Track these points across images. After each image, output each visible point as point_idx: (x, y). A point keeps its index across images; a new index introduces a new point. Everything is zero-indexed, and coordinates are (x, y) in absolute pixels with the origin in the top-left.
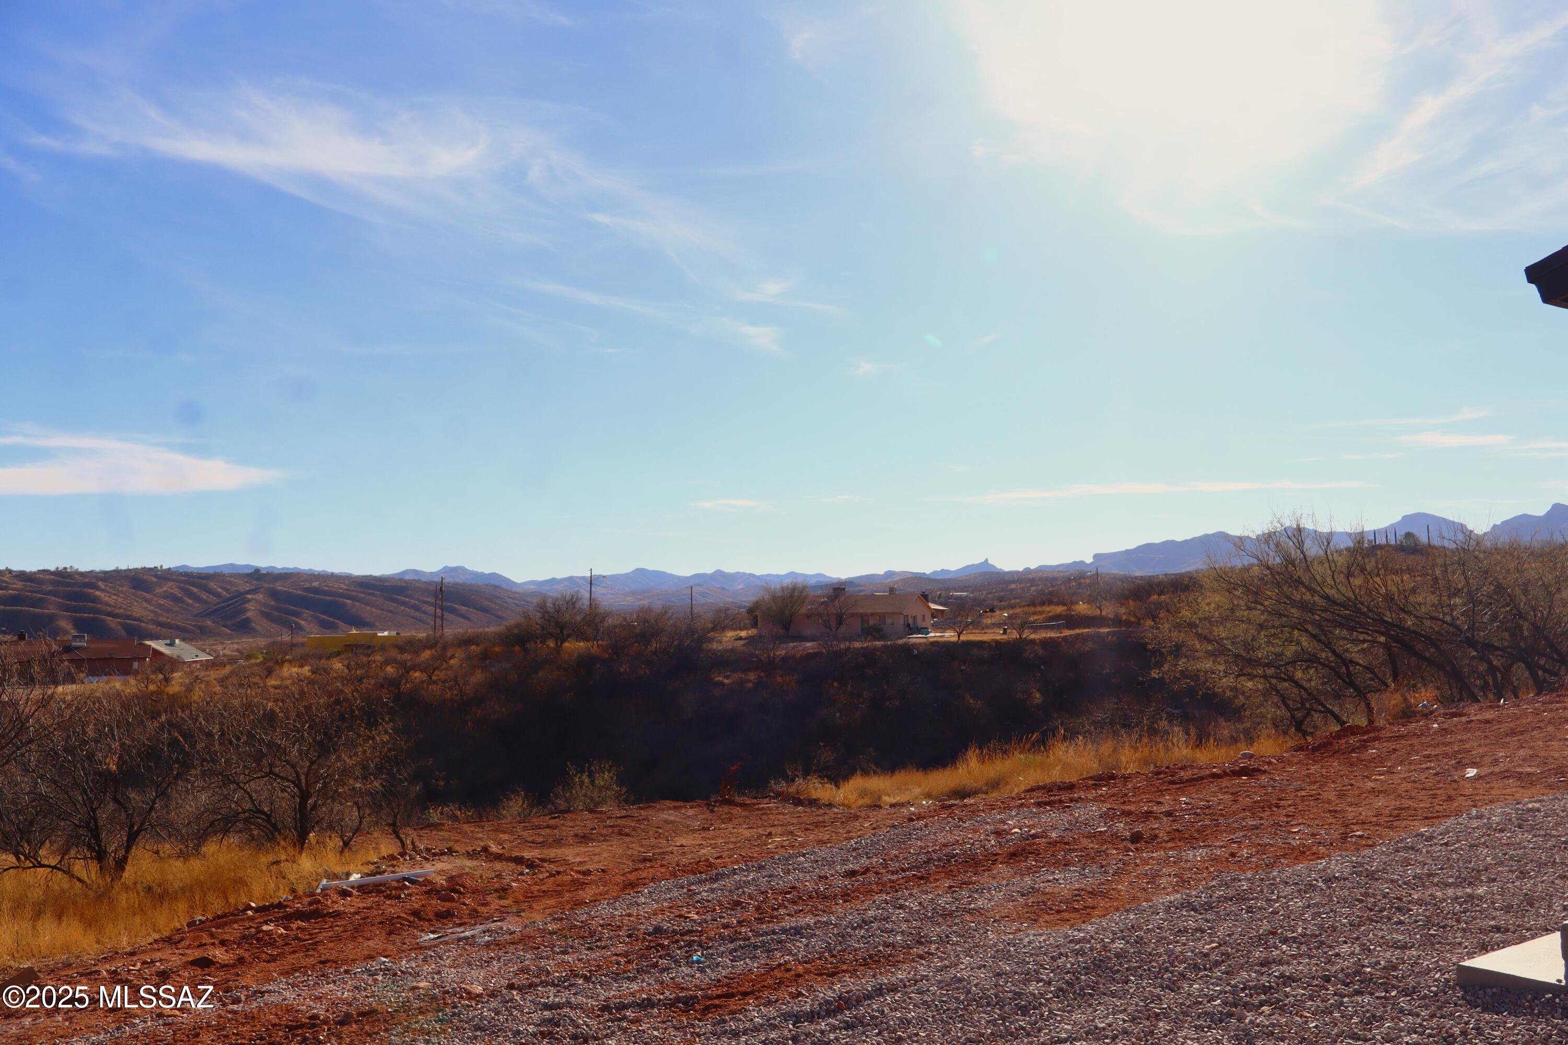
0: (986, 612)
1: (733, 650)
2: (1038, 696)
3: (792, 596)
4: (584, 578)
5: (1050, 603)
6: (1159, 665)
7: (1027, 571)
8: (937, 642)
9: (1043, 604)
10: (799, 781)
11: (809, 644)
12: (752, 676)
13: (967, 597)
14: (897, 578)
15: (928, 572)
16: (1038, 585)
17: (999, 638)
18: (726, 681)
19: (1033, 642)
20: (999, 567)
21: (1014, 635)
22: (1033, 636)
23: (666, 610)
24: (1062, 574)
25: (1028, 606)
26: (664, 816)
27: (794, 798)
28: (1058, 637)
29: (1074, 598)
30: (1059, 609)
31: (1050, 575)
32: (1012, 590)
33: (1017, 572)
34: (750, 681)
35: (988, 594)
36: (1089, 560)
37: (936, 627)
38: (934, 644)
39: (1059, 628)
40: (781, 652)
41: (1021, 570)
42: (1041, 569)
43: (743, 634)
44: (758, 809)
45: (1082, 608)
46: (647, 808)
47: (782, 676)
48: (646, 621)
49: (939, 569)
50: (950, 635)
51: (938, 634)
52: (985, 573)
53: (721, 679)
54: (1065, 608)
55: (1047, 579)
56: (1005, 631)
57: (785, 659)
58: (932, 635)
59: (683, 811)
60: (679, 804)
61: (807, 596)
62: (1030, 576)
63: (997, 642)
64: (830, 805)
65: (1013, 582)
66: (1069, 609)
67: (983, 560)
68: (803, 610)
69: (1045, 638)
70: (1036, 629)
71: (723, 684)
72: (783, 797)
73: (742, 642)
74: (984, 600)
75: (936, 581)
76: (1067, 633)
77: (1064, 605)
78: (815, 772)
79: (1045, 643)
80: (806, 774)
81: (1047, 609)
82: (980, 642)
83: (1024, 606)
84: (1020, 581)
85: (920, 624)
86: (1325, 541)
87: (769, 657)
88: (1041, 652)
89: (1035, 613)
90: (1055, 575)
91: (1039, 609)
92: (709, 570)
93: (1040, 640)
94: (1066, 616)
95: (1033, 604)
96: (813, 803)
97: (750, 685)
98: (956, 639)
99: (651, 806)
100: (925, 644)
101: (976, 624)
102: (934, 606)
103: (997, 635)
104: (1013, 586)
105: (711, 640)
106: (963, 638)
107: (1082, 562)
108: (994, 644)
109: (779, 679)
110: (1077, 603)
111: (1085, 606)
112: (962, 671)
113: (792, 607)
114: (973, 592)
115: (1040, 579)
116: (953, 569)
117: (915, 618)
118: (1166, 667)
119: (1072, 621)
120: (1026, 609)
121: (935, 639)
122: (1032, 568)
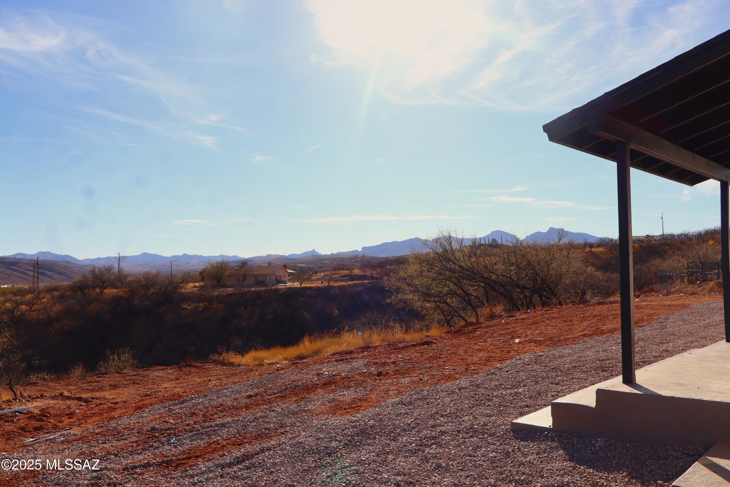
0: (314, 273)
1: (192, 293)
2: (336, 312)
3: (221, 266)
4: (115, 257)
5: (343, 269)
6: (390, 297)
7: (332, 254)
8: (291, 288)
9: (339, 270)
10: (224, 354)
11: (229, 289)
12: (202, 305)
13: (304, 266)
14: (272, 258)
15: (287, 255)
16: (337, 261)
17: (319, 285)
18: (188, 307)
19: (334, 287)
20: (319, 252)
21: (326, 284)
22: (334, 285)
23: (158, 273)
24: (348, 256)
25: (333, 270)
26: (157, 374)
27: (222, 363)
28: (346, 285)
29: (353, 267)
30: (346, 272)
31: (342, 257)
32: (325, 264)
34: (201, 307)
35: (314, 265)
36: (360, 250)
37: (290, 280)
38: (290, 288)
39: (346, 281)
40: (216, 293)
41: (329, 254)
42: (338, 254)
43: (197, 284)
44: (204, 368)
45: (357, 272)
46: (148, 370)
47: (216, 305)
48: (148, 278)
49: (292, 254)
50: (297, 285)
51: (291, 284)
52: (313, 256)
53: (186, 306)
54: (349, 271)
55: (341, 258)
56: (322, 282)
57: (218, 296)
58: (288, 284)
59: (166, 371)
60: (164, 367)
61: (229, 266)
62: (334, 257)
63: (318, 287)
64: (239, 365)
65: (326, 260)
66: (351, 272)
67: (312, 250)
68: (227, 273)
69: (340, 285)
70: (336, 281)
71: (187, 309)
72: (216, 362)
73: (196, 289)
74: (312, 268)
75: (290, 259)
76: (350, 283)
77: (349, 270)
78: (232, 350)
79: (340, 287)
80: (228, 351)
81: (341, 272)
82: (311, 287)
83: (331, 271)
84: (329, 259)
85: (283, 279)
86: (460, 242)
87: (210, 295)
88: (338, 292)
89: (335, 274)
90: (345, 256)
91: (337, 272)
92: (180, 254)
93: (338, 286)
94: (349, 275)
95: (334, 270)
96: (231, 364)
97: (201, 309)
98: (299, 286)
99: (150, 369)
100: (285, 289)
101: (309, 279)
102: (289, 271)
103: (318, 284)
104: (326, 262)
105: (181, 288)
106: (303, 285)
107: (357, 251)
108: (317, 288)
109: (215, 306)
110: (354, 269)
111: (358, 271)
112: (302, 301)
113: (221, 272)
114: (307, 264)
115: (338, 259)
116: (298, 254)
117: (280, 276)
118: (393, 298)
119: (352, 277)
120: (332, 272)
121: (290, 286)
122: (335, 253)
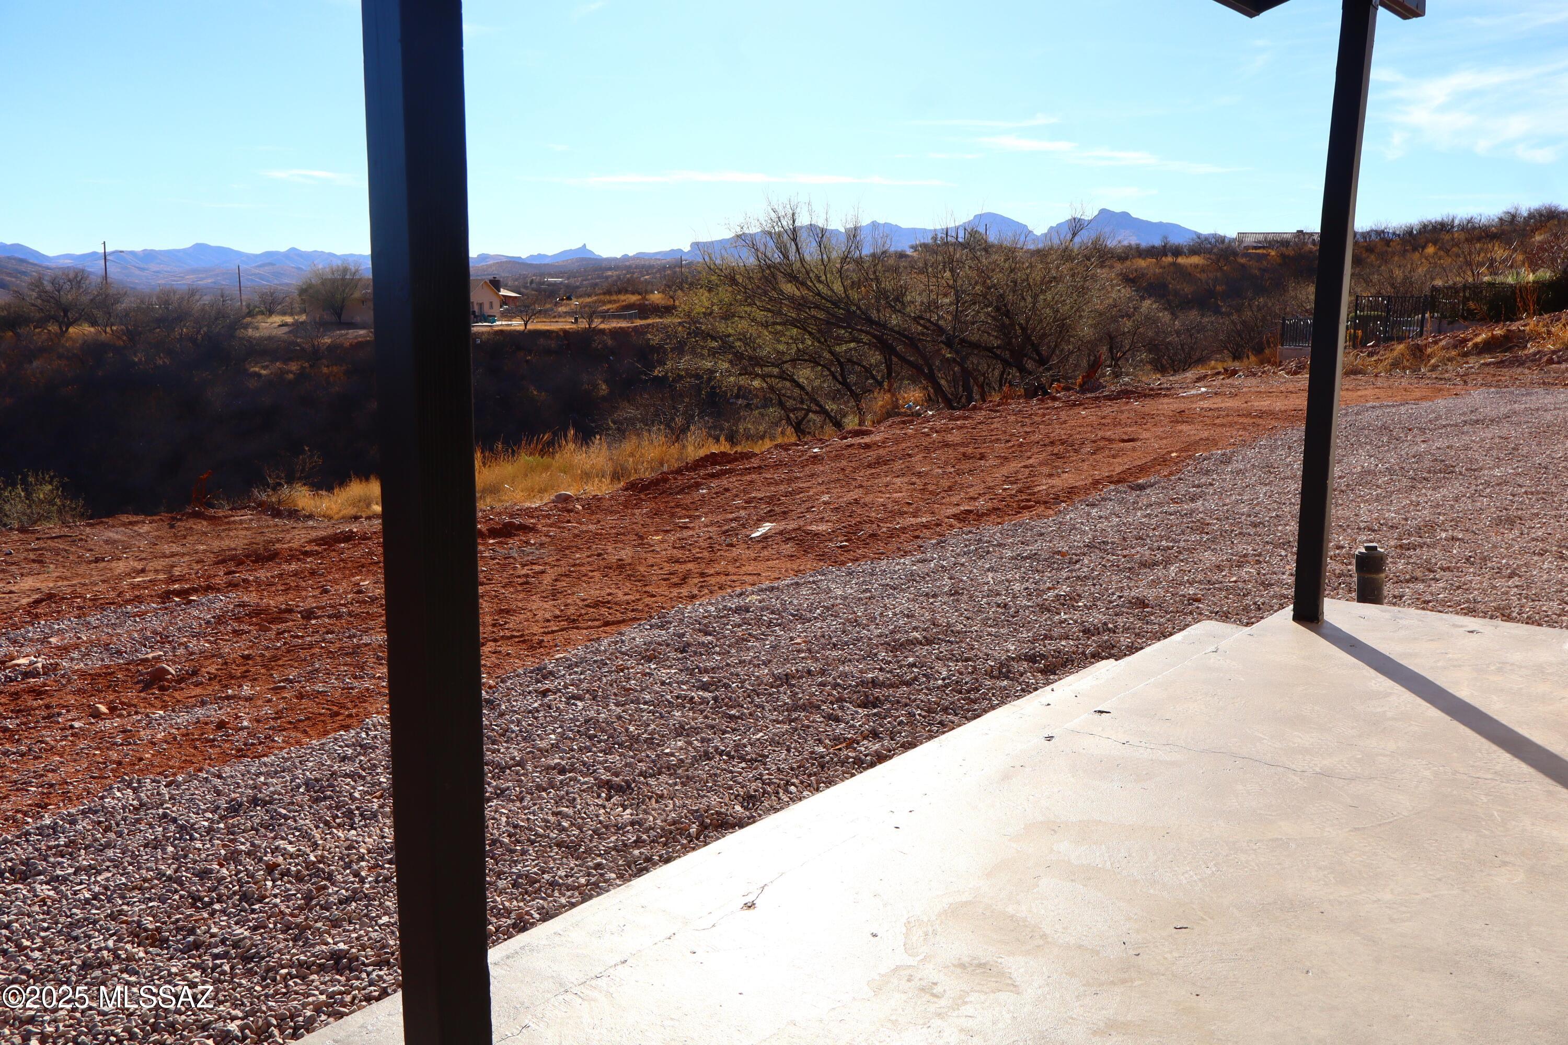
0: (562, 300)
1: (270, 338)
2: (604, 387)
3: (343, 279)
4: (94, 253)
5: (626, 292)
6: (662, 363)
7: (625, 258)
8: (502, 331)
9: (619, 292)
10: (286, 489)
11: (362, 332)
12: (294, 367)
13: (561, 283)
14: (491, 262)
15: (524, 256)
16: (633, 273)
17: (568, 327)
18: (264, 372)
19: (602, 331)
20: (597, 253)
21: (583, 324)
22: (602, 326)
23: (193, 292)
24: (659, 262)
25: (604, 294)
26: (111, 534)
27: (273, 509)
28: (628, 327)
29: (649, 287)
30: (634, 298)
31: (647, 263)
32: (607, 278)
33: (615, 259)
34: (291, 372)
35: (583, 280)
36: (687, 249)
37: (506, 315)
38: (501, 332)
39: (630, 318)
40: (327, 340)
41: (619, 256)
42: (638, 256)
43: (289, 319)
44: (228, 523)
45: (656, 297)
46: (97, 524)
47: (328, 367)
48: (167, 303)
49: (536, 254)
50: (517, 324)
51: (504, 323)
52: (583, 259)
53: (257, 369)
54: (640, 297)
55: (643, 266)
56: (576, 319)
57: (331, 348)
58: (498, 323)
59: (136, 528)
60: (135, 518)
61: (360, 280)
62: (627, 263)
63: (565, 332)
64: (310, 517)
65: (610, 269)
66: (644, 298)
67: (580, 245)
68: (357, 295)
69: (615, 328)
70: (605, 316)
71: (259, 375)
72: (264, 508)
73: (286, 329)
74: (578, 287)
75: (531, 265)
76: (639, 322)
77: (639, 294)
78: (300, 479)
79: (614, 333)
80: (290, 482)
81: (622, 297)
82: (548, 331)
83: (600, 294)
84: (616, 268)
85: (487, 310)
87: (313, 346)
88: (610, 342)
89: (610, 302)
90: (652, 263)
91: (614, 297)
92: (283, 248)
93: (610, 330)
94: (640, 305)
95: (608, 292)
96: (294, 514)
97: (291, 376)
98: (522, 328)
99: (102, 522)
100: (489, 333)
101: (543, 313)
102: (503, 292)
103: (566, 324)
104: (610, 273)
105: (246, 327)
106: (529, 327)
107: (680, 251)
108: (561, 334)
109: (325, 370)
110: (652, 292)
111: (660, 296)
112: (527, 361)
113: (344, 291)
114: (568, 278)
115: (636, 267)
116: (550, 254)
117: (481, 305)
118: (669, 364)
119: (644, 310)
120: (602, 297)
121: (500, 328)
122: (631, 254)
